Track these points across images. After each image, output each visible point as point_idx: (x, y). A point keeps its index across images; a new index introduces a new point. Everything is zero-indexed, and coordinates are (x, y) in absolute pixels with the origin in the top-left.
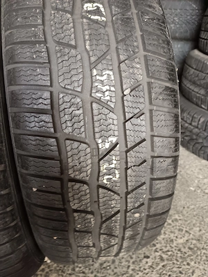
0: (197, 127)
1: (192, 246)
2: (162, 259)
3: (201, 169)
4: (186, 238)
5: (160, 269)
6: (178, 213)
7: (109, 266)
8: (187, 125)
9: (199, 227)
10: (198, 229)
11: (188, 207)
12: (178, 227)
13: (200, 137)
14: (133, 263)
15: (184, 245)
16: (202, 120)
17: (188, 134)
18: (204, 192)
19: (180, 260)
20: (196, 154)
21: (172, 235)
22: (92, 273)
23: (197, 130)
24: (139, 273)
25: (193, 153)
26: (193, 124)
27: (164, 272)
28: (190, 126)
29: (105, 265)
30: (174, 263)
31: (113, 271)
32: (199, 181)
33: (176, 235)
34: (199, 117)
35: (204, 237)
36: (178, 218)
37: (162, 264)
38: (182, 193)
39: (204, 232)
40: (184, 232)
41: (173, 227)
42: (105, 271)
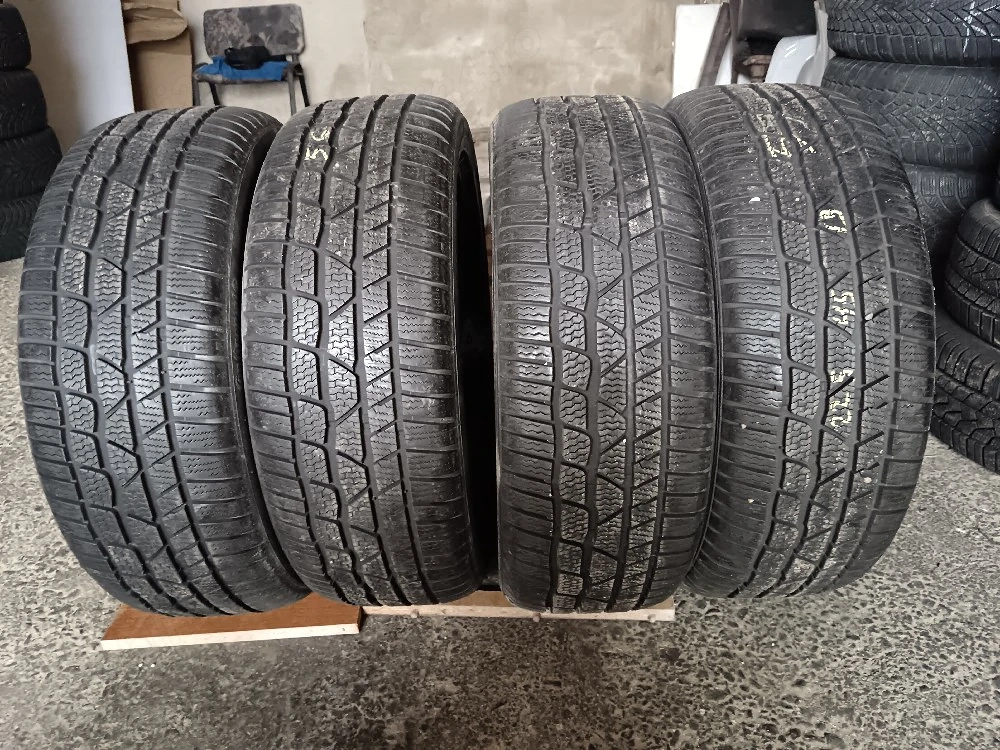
0: (981, 392)
1: (954, 631)
2: (886, 644)
3: (987, 495)
4: (940, 617)
5: (882, 658)
6: (923, 572)
7: (775, 642)
8: (954, 385)
9: (973, 602)
10: (970, 605)
11: (948, 565)
12: (922, 598)
13: (987, 414)
14: (825, 643)
15: (936, 628)
16: (993, 374)
17: (956, 406)
18: (991, 541)
19: (926, 650)
20: (976, 461)
21: (909, 610)
22: (741, 648)
23: (979, 397)
24: (839, 659)
25: (968, 456)
26: (971, 382)
27: (891, 663)
28: (963, 388)
29: (765, 640)
30: (912, 652)
31: (783, 651)
32: (978, 518)
33: (917, 609)
34: (987, 367)
35: (982, 619)
36: (924, 582)
37: (887, 651)
38: (935, 538)
39: (983, 611)
40: (935, 607)
41: (911, 595)
42: (768, 649)
